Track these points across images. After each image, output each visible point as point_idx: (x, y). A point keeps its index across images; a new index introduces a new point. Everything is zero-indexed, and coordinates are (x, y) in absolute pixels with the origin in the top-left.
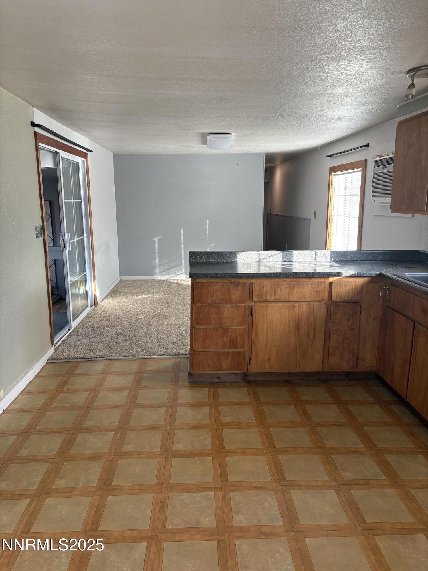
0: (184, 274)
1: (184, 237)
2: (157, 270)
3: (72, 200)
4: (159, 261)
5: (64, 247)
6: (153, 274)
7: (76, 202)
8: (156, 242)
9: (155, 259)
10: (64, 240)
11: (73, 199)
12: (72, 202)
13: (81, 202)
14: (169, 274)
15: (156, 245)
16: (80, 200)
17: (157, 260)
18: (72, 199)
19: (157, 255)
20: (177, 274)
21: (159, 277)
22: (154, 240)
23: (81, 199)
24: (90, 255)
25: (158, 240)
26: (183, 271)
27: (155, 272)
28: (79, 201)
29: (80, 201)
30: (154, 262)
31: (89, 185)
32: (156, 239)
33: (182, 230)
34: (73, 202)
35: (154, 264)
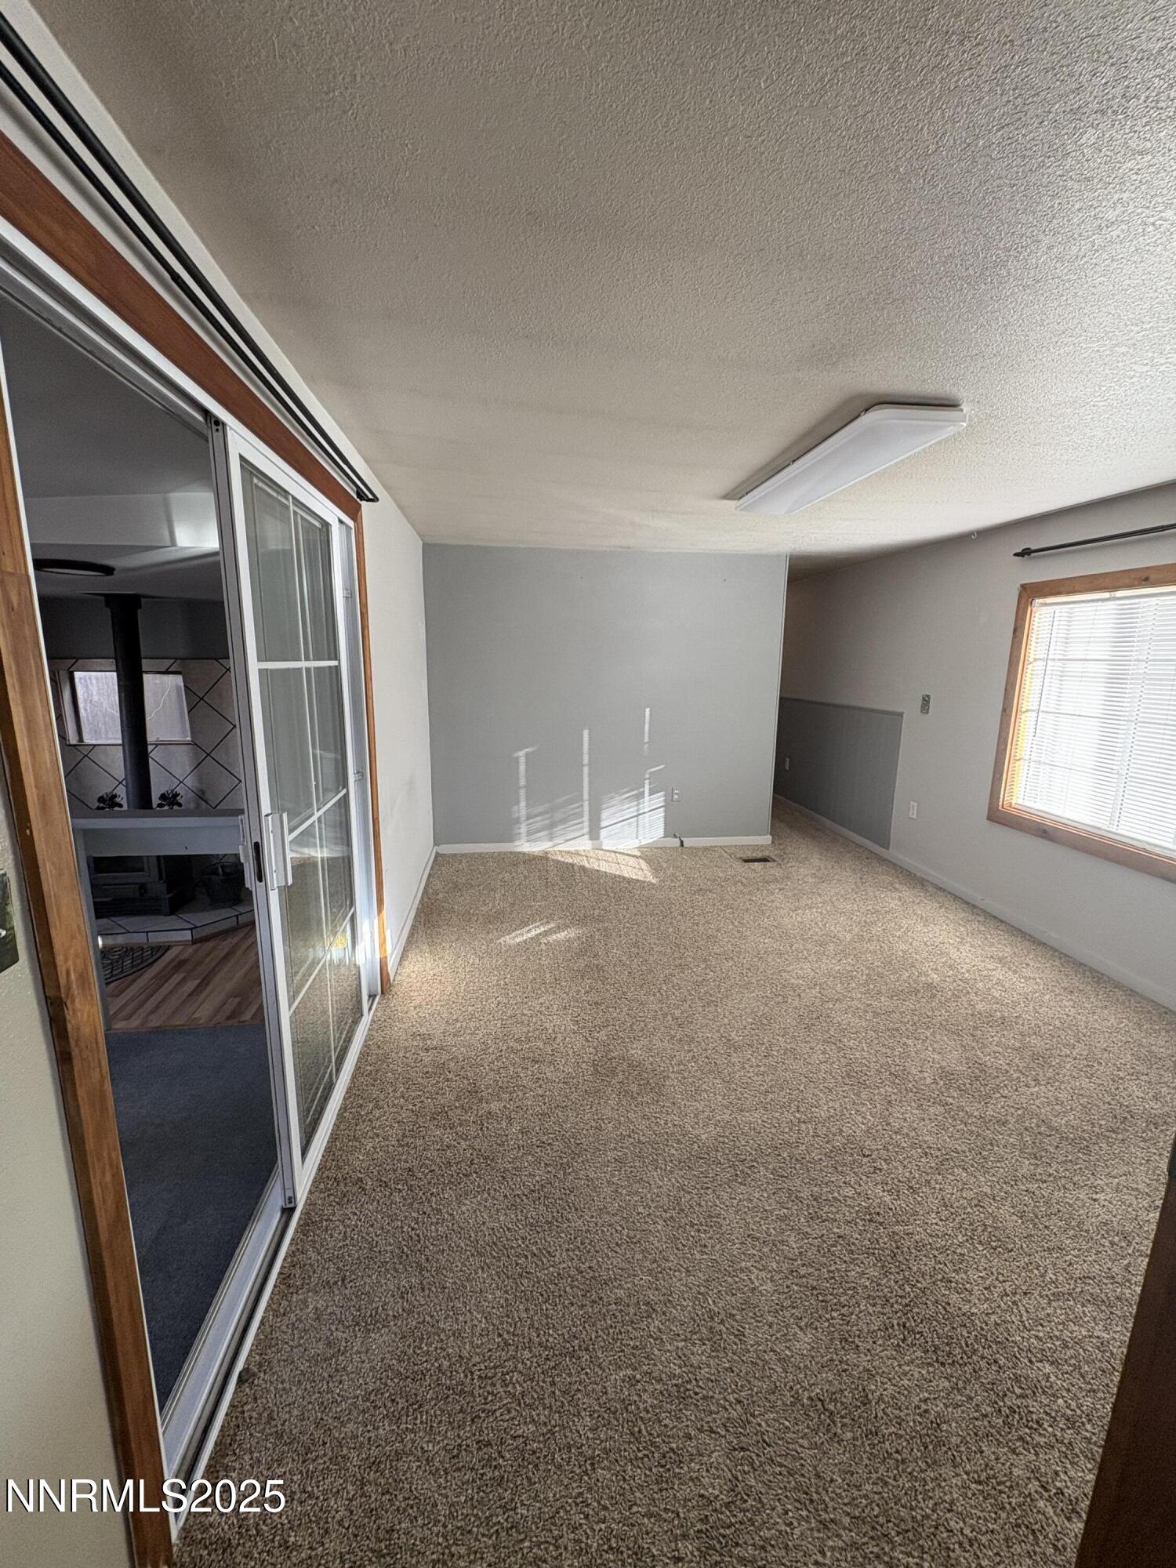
0: (587, 837)
1: (590, 749)
2: (523, 829)
3: (303, 664)
4: (527, 806)
5: (260, 876)
6: (511, 839)
7: (317, 669)
8: (522, 761)
9: (518, 803)
10: (257, 848)
11: (307, 659)
12: (300, 669)
13: (337, 669)
14: (551, 839)
15: (522, 768)
16: (333, 663)
17: (523, 804)
18: (301, 660)
19: (522, 792)
20: (568, 838)
21: (525, 846)
22: (518, 758)
23: (336, 657)
24: (369, 840)
25: (527, 755)
26: (586, 830)
27: (518, 831)
28: (330, 667)
29: (336, 666)
30: (515, 808)
31: (365, 611)
32: (521, 753)
33: (586, 733)
34: (308, 670)
35: (516, 815)
